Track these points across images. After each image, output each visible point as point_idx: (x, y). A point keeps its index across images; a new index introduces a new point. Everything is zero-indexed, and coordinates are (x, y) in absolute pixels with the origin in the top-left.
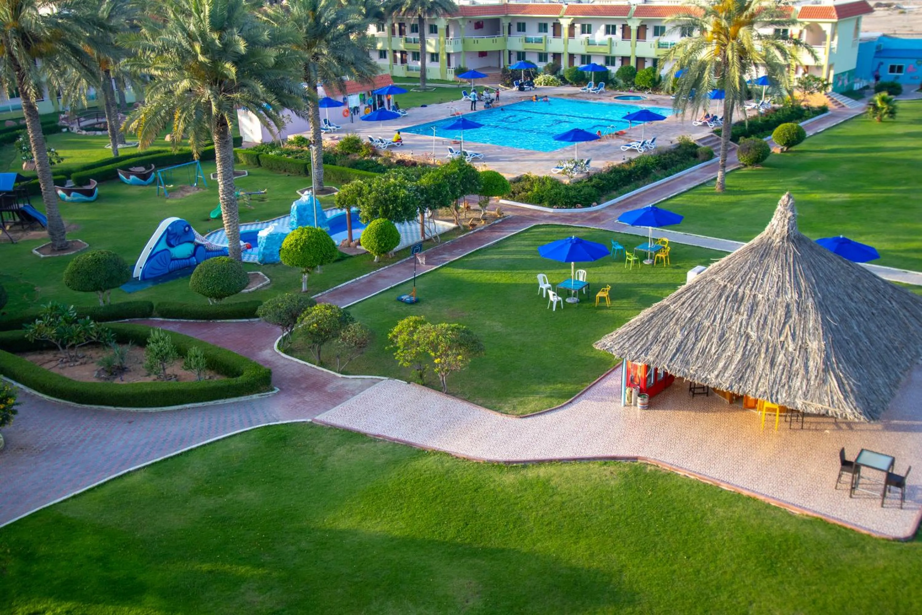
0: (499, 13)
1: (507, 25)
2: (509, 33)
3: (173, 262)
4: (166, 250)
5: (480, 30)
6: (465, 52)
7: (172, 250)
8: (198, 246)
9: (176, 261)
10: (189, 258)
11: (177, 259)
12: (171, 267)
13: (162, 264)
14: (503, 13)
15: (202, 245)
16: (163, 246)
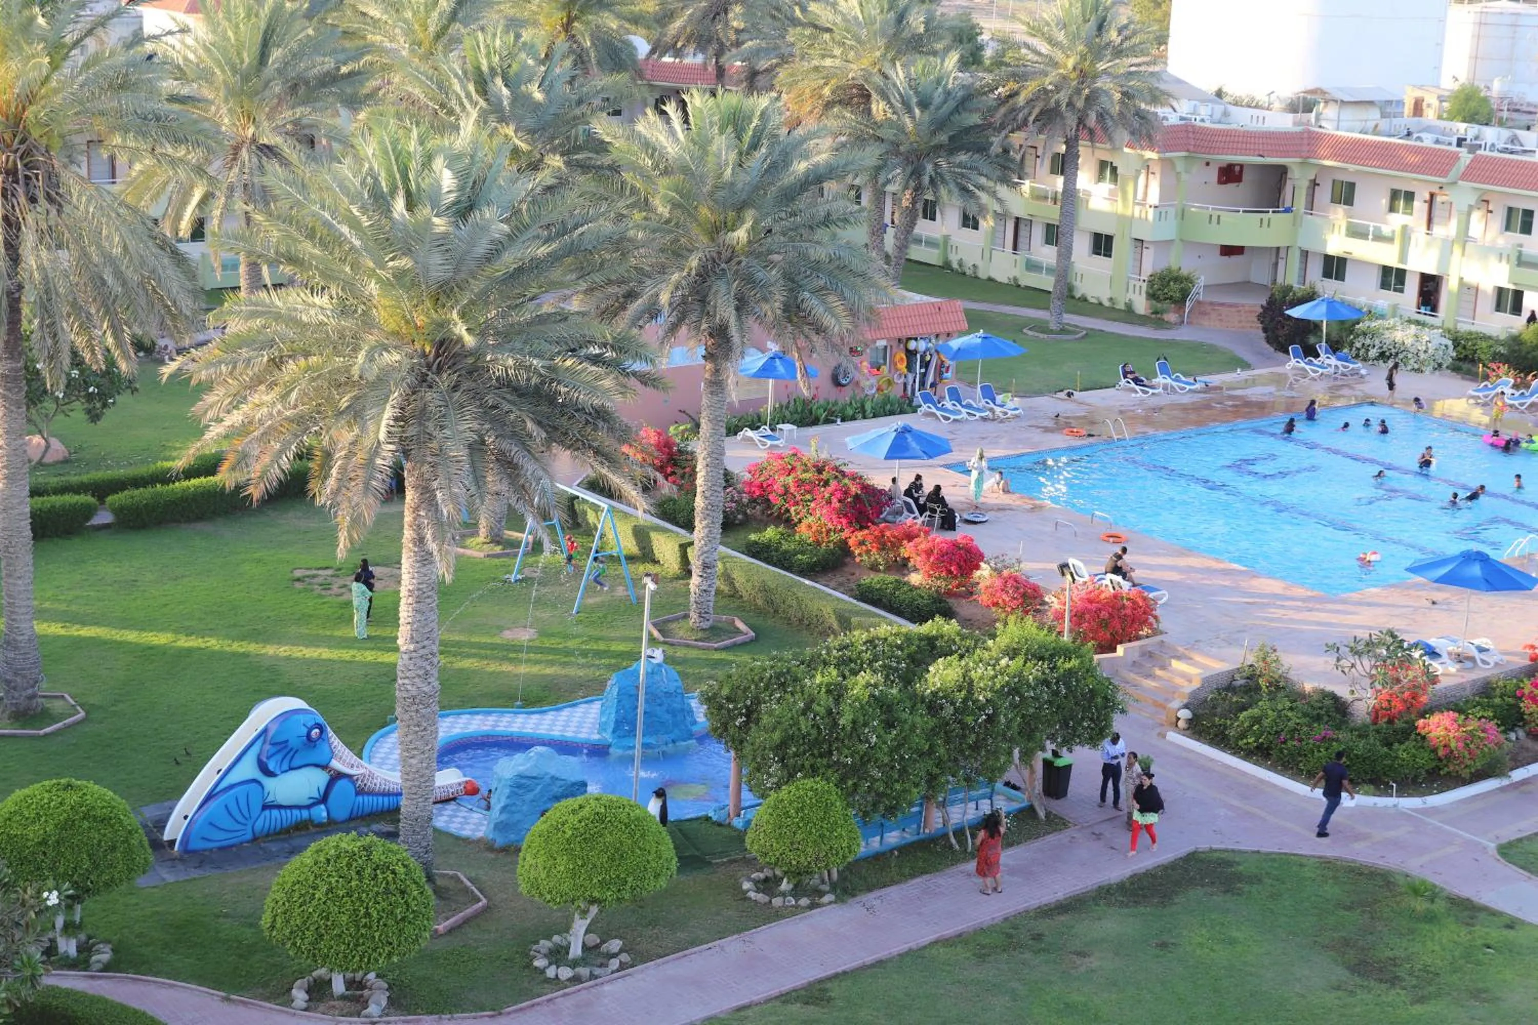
0: (1286, 154)
1: (1304, 184)
2: (1310, 205)
3: (267, 812)
4: (254, 781)
5: (1231, 187)
6: (1182, 240)
7: (269, 783)
8: (337, 776)
9: (275, 812)
10: (308, 807)
11: (280, 807)
12: (259, 825)
13: (240, 819)
14: (1297, 154)
15: (349, 777)
16: (248, 769)
